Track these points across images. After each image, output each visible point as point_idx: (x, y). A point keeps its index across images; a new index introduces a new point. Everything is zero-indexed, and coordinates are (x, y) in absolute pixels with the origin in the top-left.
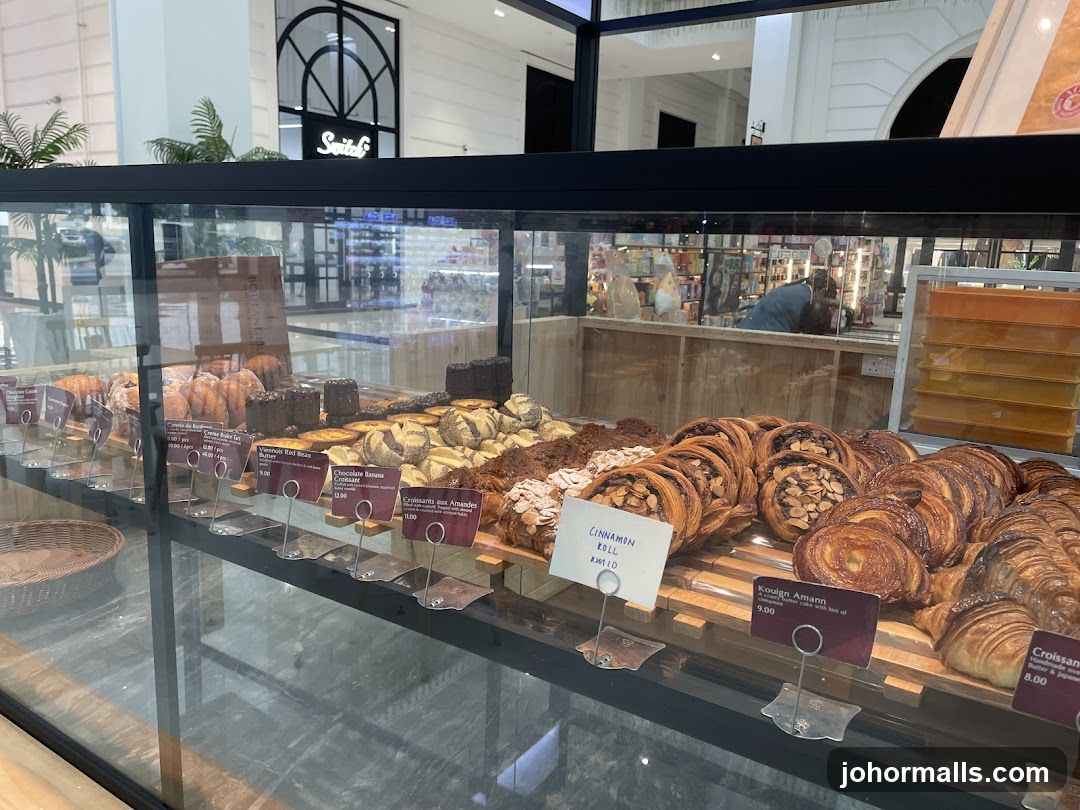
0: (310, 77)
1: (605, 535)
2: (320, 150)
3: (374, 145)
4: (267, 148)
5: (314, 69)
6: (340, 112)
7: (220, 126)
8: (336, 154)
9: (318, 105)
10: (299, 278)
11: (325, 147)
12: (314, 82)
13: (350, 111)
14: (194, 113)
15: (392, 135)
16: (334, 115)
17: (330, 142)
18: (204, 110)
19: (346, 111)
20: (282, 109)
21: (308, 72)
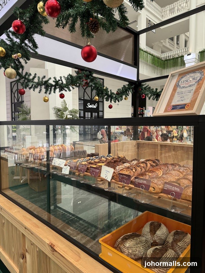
0: (85, 92)
1: (107, 171)
2: (87, 107)
3: (98, 105)
4: (75, 109)
5: (86, 90)
6: (91, 99)
7: (66, 104)
8: (90, 107)
9: (87, 98)
10: (82, 134)
11: (88, 106)
12: (86, 93)
13: (93, 99)
14: (62, 102)
15: (102, 103)
16: (90, 99)
17: (89, 105)
18: (63, 102)
19: (92, 98)
20: (79, 99)
21: (85, 91)
